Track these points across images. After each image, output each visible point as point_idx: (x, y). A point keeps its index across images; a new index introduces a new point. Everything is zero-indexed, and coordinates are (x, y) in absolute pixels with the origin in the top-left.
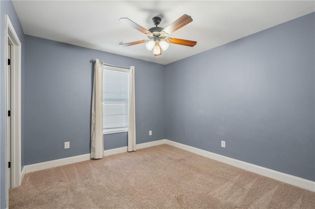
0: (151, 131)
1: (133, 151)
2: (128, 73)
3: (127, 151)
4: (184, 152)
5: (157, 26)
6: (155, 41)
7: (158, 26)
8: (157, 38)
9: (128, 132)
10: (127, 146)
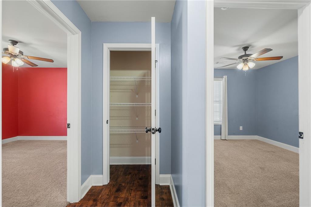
0: (242, 127)
1: (226, 140)
2: (222, 81)
3: (220, 139)
4: (276, 147)
5: (245, 53)
6: (244, 62)
7: (247, 53)
8: (246, 61)
9: (221, 125)
10: (221, 135)
